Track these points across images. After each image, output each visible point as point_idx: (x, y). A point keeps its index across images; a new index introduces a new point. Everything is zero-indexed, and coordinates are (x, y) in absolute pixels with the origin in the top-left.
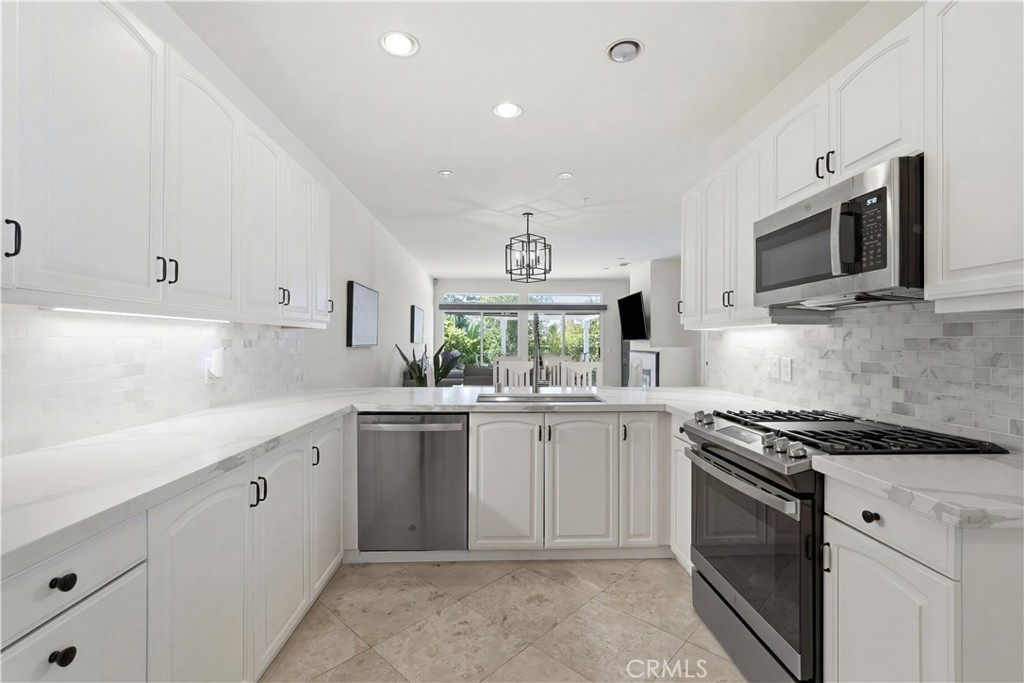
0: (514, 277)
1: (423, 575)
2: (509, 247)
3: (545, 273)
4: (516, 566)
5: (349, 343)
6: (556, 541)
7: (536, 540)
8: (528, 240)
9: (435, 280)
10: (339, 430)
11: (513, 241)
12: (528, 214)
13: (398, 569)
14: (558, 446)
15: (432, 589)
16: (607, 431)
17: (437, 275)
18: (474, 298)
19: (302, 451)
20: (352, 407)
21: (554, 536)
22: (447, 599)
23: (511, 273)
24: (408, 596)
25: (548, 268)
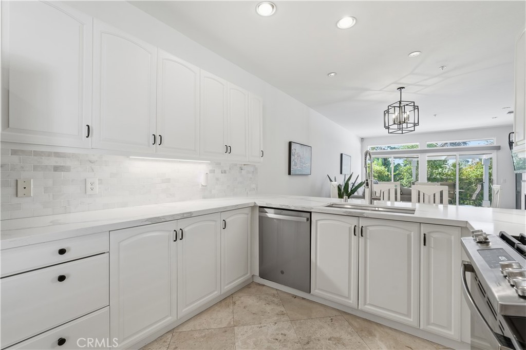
0: (390, 131)
1: (284, 300)
2: (388, 111)
3: (414, 126)
4: (337, 314)
5: (289, 174)
6: (367, 306)
7: (352, 302)
8: (401, 106)
9: (362, 139)
10: (248, 214)
11: (390, 107)
12: (401, 88)
13: (275, 292)
14: (368, 241)
15: (283, 309)
16: (409, 237)
17: (363, 136)
18: (394, 148)
19: (215, 221)
20: (255, 203)
21: (365, 304)
22: (286, 318)
23: (388, 128)
24: (268, 308)
25: (416, 122)
